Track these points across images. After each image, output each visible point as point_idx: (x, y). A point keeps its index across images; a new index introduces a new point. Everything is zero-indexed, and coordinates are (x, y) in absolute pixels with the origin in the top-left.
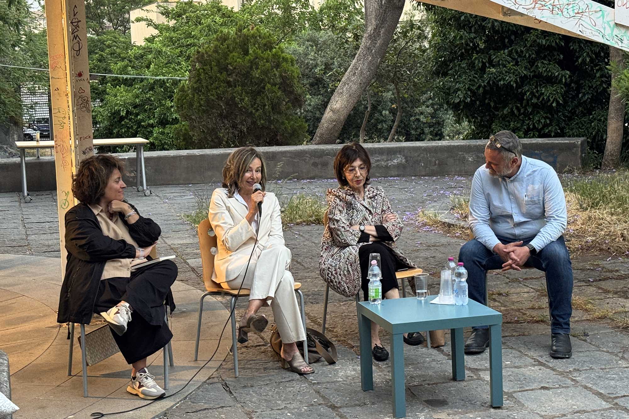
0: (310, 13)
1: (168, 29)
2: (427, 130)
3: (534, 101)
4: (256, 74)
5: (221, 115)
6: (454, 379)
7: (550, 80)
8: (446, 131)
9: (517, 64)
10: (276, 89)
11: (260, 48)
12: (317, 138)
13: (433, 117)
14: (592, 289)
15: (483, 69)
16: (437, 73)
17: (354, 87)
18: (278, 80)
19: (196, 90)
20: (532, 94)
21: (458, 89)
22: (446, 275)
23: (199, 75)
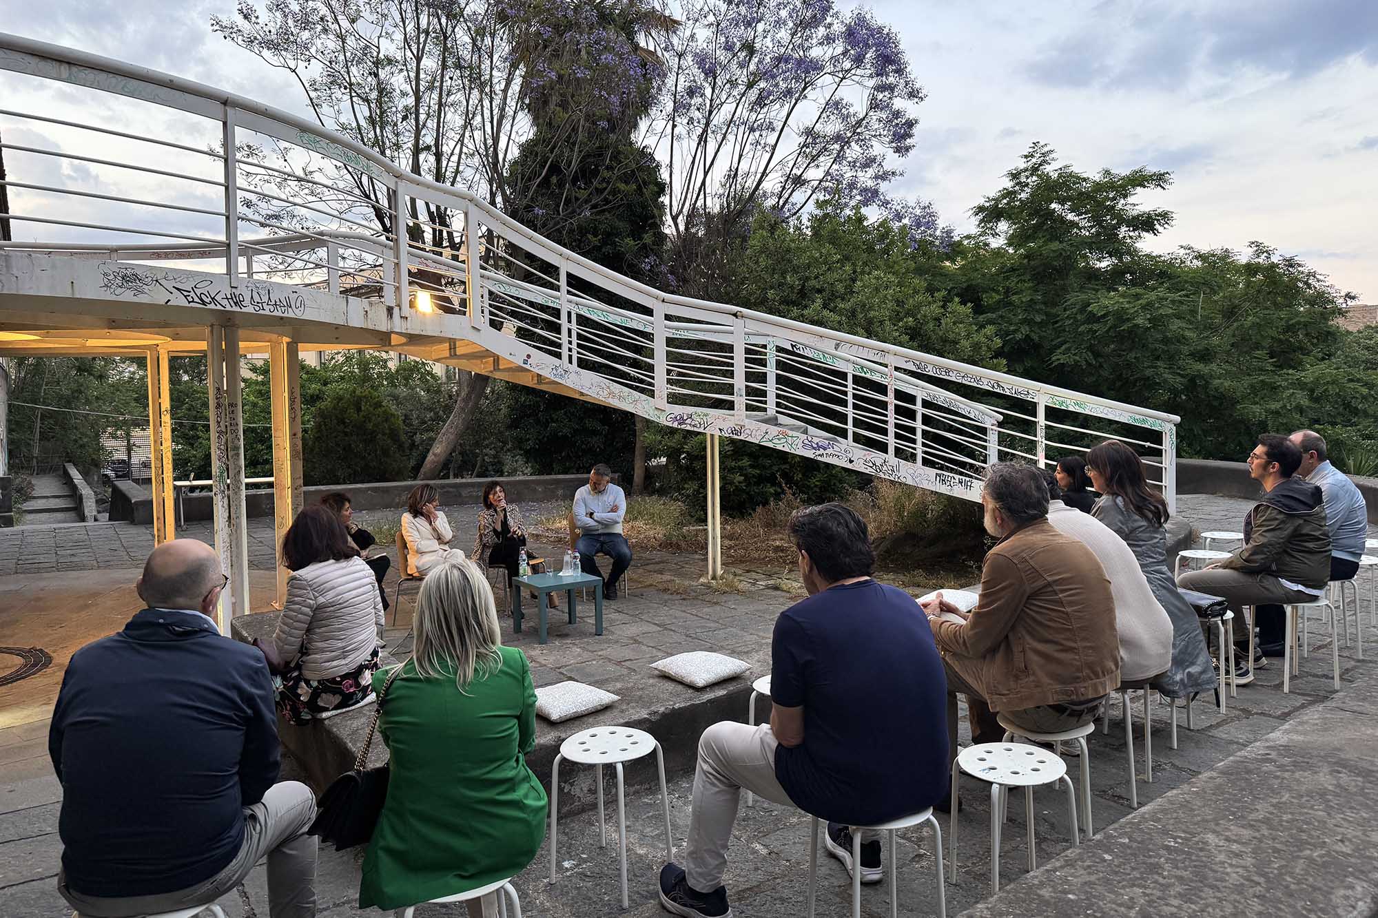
0: (387, 373)
1: (257, 383)
2: (490, 468)
3: (584, 446)
4: (370, 426)
5: (339, 458)
6: (570, 622)
7: (594, 433)
8: (506, 469)
9: (570, 421)
10: (386, 438)
11: (370, 406)
12: (421, 475)
13: (494, 458)
14: (641, 571)
15: (546, 425)
16: (509, 427)
17: (452, 437)
18: (387, 431)
19: (318, 439)
20: (582, 442)
21: (529, 439)
22: (567, 558)
23: (320, 426)
